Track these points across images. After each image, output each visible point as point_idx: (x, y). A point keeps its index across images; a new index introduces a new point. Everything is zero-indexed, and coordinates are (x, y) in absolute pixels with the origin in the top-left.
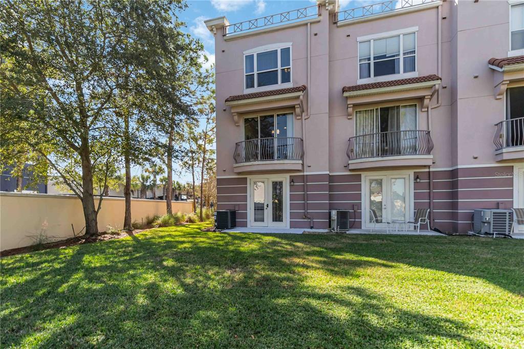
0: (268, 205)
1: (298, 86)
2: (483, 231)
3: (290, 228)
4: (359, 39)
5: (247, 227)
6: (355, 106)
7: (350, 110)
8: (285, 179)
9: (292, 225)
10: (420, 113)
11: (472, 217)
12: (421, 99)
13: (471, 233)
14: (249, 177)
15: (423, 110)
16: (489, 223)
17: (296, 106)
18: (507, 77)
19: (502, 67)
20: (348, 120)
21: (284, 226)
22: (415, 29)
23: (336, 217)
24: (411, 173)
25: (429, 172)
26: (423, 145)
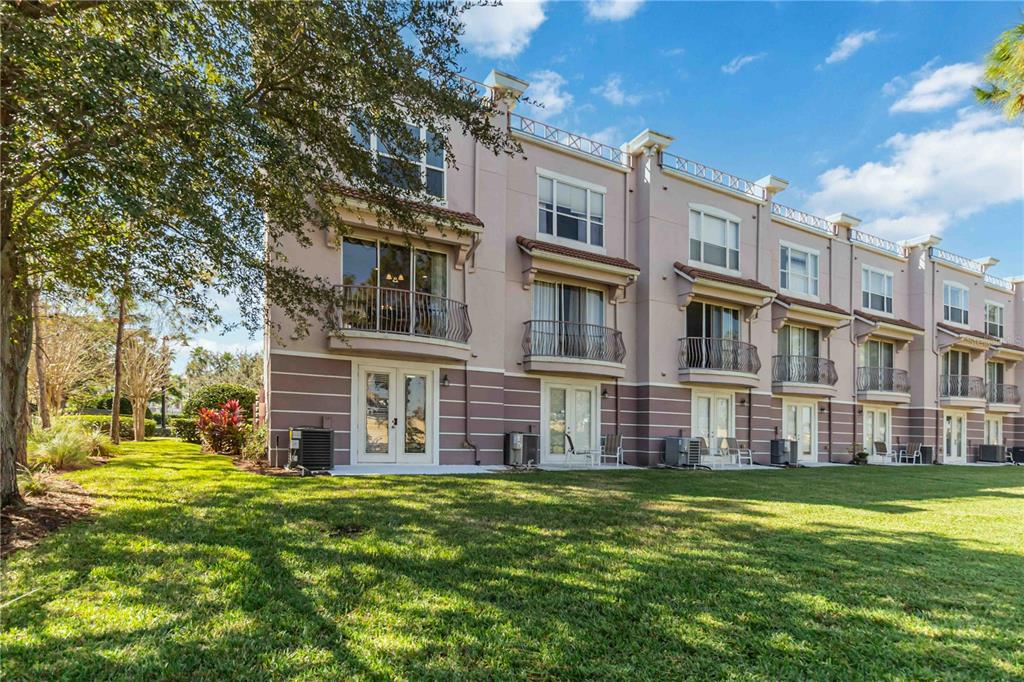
0: (396, 420)
1: (456, 210)
2: (680, 463)
3: (440, 464)
4: (540, 171)
5: (349, 464)
6: (540, 272)
7: (532, 277)
8: (432, 372)
9: (445, 459)
10: (608, 305)
11: (662, 446)
12: (612, 288)
13: (663, 465)
14: (355, 360)
15: (612, 302)
16: (686, 453)
17: (463, 248)
18: (695, 290)
19: (694, 278)
20: (523, 291)
21: (428, 463)
22: (603, 190)
23: (521, 446)
24: (598, 384)
25: (616, 386)
26: (609, 348)
